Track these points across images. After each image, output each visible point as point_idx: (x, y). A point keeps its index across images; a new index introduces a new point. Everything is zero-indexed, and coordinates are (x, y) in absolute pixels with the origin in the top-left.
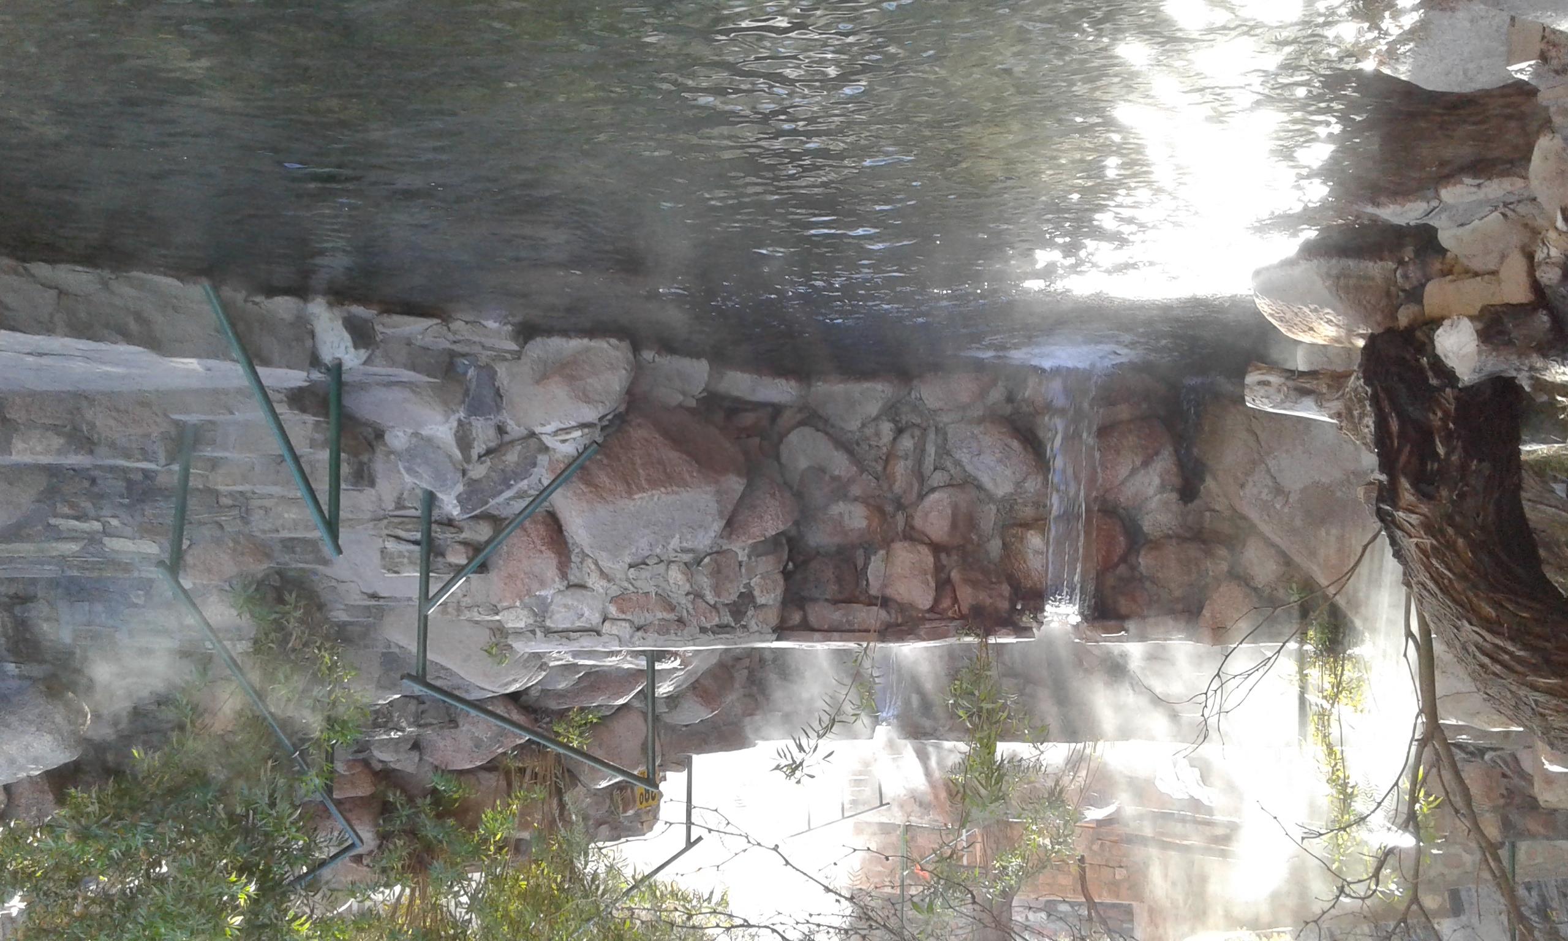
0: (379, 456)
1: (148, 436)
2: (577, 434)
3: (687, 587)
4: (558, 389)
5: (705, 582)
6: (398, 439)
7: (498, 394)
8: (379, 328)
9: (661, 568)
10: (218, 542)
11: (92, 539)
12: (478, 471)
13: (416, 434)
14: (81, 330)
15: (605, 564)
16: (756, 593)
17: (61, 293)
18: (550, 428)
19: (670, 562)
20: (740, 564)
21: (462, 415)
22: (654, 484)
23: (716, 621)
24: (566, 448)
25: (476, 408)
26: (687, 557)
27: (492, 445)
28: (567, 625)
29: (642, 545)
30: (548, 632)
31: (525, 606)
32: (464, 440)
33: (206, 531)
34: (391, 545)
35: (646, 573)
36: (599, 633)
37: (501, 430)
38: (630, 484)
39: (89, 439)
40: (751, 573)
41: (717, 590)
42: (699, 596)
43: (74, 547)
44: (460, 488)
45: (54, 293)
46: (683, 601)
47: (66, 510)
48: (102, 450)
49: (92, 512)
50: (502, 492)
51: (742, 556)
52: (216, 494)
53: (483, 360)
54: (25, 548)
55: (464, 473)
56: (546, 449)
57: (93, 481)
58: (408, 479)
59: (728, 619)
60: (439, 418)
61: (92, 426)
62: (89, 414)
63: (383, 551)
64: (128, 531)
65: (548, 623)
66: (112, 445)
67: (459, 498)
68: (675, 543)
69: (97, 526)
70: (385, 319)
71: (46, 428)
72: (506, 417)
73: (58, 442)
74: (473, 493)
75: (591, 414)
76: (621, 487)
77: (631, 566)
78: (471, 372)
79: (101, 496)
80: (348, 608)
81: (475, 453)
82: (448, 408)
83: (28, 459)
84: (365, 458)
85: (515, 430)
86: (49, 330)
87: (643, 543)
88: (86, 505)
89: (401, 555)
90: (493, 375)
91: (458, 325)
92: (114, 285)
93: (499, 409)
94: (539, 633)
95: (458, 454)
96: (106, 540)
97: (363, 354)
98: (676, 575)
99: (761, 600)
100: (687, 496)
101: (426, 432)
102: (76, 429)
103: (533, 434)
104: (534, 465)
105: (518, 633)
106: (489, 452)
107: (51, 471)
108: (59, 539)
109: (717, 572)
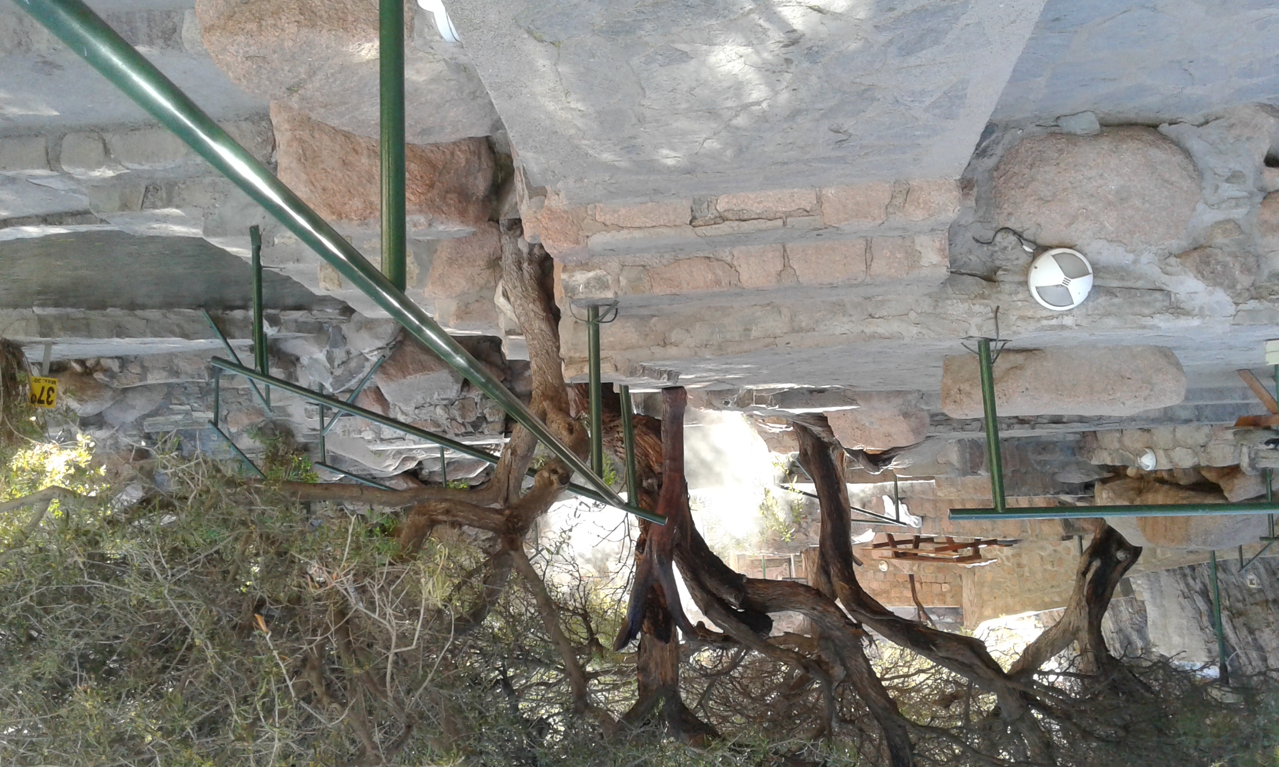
0: (298, 369)
1: (200, 368)
2: (376, 353)
3: (447, 416)
4: (364, 334)
5: (456, 413)
6: (305, 360)
7: (344, 338)
8: (282, 317)
9: (432, 408)
10: (240, 411)
11: (187, 413)
12: (338, 372)
13: (311, 358)
14: (156, 335)
15: (404, 408)
16: (487, 416)
17: (148, 321)
18: (366, 351)
19: (436, 405)
20: (476, 403)
21: (328, 348)
22: (416, 371)
23: (463, 430)
24: (374, 358)
25: (334, 345)
26: (445, 402)
27: (344, 359)
28: (390, 437)
29: (419, 398)
30: (382, 440)
31: (371, 429)
32: (330, 358)
33: (234, 407)
34: (308, 406)
35: (424, 411)
36: (404, 439)
37: (348, 353)
38: (404, 371)
39: (177, 372)
40: (483, 408)
41: (463, 417)
42: (453, 419)
43: (179, 417)
44: (331, 380)
45: (145, 321)
46: (445, 422)
47: (176, 402)
48: (183, 376)
49: (186, 401)
50: (350, 380)
51: (477, 399)
52: (237, 390)
53: (334, 324)
54: (160, 419)
55: (332, 373)
56: (367, 360)
57: (186, 388)
58: (311, 378)
59: (471, 429)
60: (317, 351)
61: (178, 366)
62: (176, 361)
63: (306, 409)
64: (202, 409)
65: (382, 436)
66: (186, 373)
67: (331, 384)
68: (436, 396)
69: (188, 407)
70: (283, 313)
71: (160, 369)
72: (348, 347)
73: (165, 374)
74: (338, 381)
75: (380, 344)
76: (400, 374)
77: (416, 408)
78: (330, 330)
79: (189, 394)
80: (305, 436)
81: (336, 364)
82: (321, 346)
83: (154, 382)
84: (292, 370)
85: (354, 352)
86: (143, 334)
87: (419, 397)
88: (184, 398)
89: (313, 411)
90: (340, 329)
91: (315, 312)
92: (168, 315)
93: (345, 344)
94: (378, 442)
95: (328, 365)
96: (193, 413)
97: (276, 329)
98: (439, 411)
99: (490, 419)
100: (433, 375)
101: (315, 357)
102: (171, 368)
103: (361, 354)
104: (364, 367)
105: (369, 441)
106: (343, 363)
107: (169, 385)
108: (173, 414)
109: (463, 408)
